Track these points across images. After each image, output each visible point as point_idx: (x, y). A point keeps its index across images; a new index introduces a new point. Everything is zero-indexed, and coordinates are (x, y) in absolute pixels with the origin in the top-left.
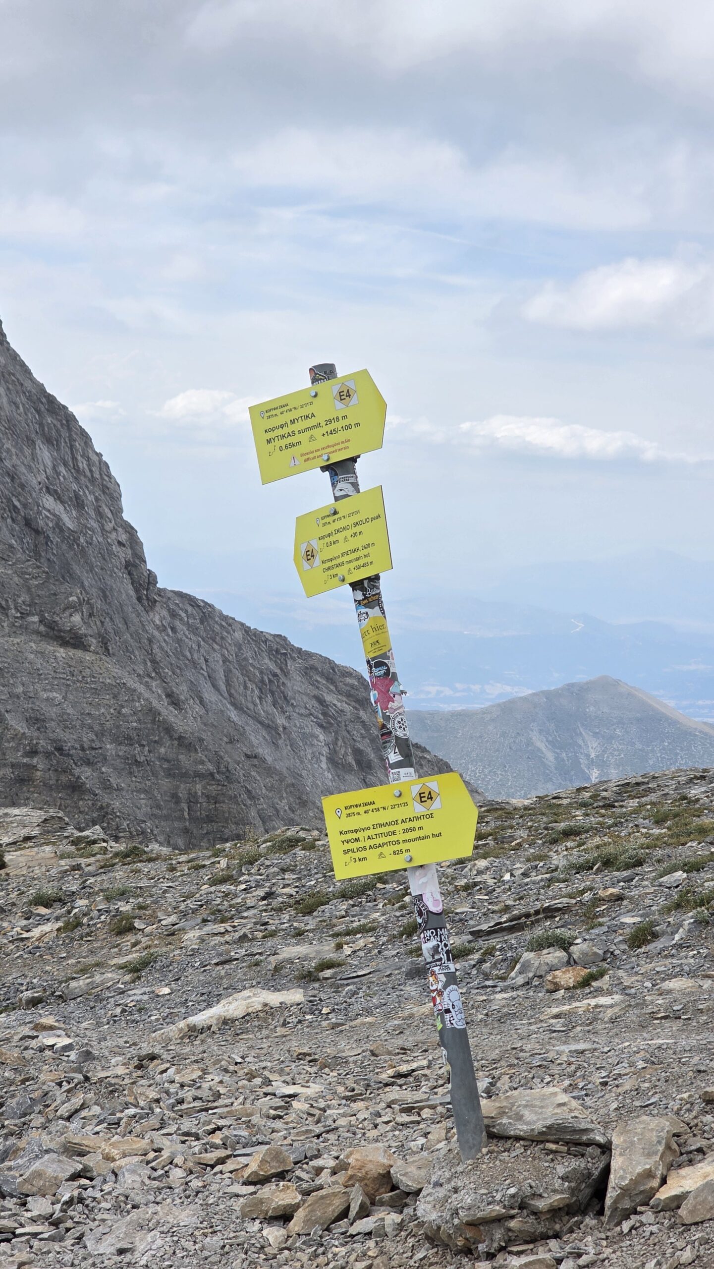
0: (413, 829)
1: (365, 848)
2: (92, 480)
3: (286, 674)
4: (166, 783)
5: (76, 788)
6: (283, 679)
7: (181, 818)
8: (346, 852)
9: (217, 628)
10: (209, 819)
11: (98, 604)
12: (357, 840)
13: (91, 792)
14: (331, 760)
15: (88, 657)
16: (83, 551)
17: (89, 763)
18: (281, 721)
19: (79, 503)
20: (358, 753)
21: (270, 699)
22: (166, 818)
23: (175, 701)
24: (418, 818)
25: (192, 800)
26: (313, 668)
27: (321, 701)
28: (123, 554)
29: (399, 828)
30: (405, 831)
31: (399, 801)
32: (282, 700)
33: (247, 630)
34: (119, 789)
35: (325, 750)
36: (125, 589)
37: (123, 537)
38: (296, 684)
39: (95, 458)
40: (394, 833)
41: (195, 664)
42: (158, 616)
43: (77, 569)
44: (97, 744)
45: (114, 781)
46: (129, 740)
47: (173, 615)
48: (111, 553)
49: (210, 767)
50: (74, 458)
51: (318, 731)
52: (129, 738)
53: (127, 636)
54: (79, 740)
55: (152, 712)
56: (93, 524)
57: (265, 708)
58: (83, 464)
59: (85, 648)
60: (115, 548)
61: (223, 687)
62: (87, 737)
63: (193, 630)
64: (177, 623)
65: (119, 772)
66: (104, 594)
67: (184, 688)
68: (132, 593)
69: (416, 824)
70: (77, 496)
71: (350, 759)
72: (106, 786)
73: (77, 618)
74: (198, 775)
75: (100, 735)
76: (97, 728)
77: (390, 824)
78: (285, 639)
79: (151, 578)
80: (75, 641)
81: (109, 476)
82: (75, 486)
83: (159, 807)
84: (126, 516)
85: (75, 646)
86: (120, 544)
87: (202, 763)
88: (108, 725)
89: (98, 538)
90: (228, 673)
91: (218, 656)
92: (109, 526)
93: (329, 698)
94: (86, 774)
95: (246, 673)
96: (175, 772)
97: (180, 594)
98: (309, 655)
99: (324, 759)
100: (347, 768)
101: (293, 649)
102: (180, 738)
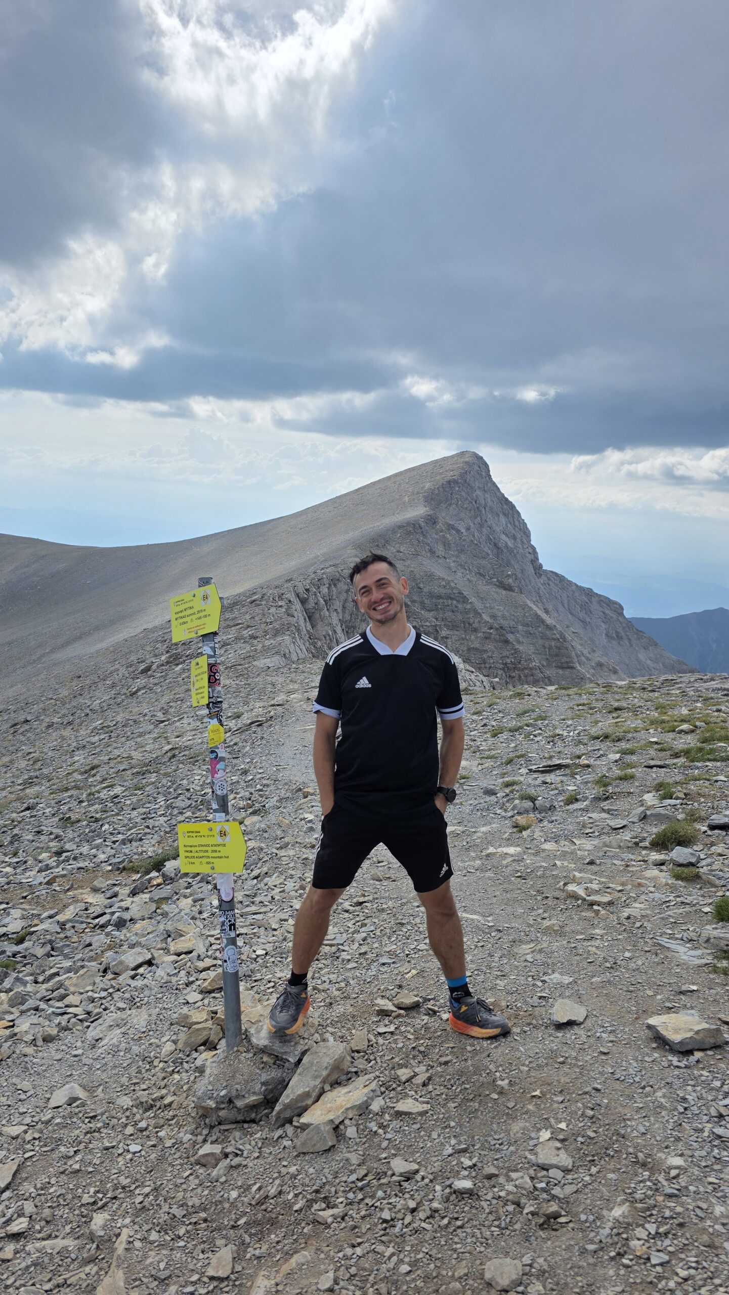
0: (216, 851)
1: (194, 857)
2: (520, 529)
3: (591, 602)
4: (541, 642)
5: (507, 642)
6: (590, 604)
7: (546, 655)
8: (186, 857)
9: (565, 585)
10: (556, 655)
11: (520, 575)
12: (191, 852)
13: (511, 643)
14: (607, 635)
15: (514, 594)
16: (515, 555)
17: (512, 633)
18: (588, 620)
19: (514, 538)
20: (617, 632)
21: (584, 611)
22: (540, 654)
23: (547, 612)
24: (219, 845)
25: (550, 648)
26: (602, 600)
27: (604, 613)
28: (531, 557)
29: (210, 849)
30: (213, 851)
31: (210, 833)
32: (589, 612)
33: (577, 586)
34: (523, 643)
35: (605, 631)
36: (530, 570)
37: (531, 551)
38: (595, 607)
39: (521, 521)
40: (207, 851)
41: (556, 598)
42: (543, 579)
43: (513, 562)
44: (515, 626)
45: (521, 640)
46: (527, 625)
47: (549, 579)
48: (526, 556)
49: (558, 636)
50: (514, 521)
51: (602, 624)
52: (528, 624)
53: (530, 587)
54: (509, 624)
55: (538, 616)
56: (520, 545)
57: (582, 615)
58: (517, 524)
59: (513, 591)
60: (527, 555)
61: (566, 606)
62: (512, 623)
63: (556, 585)
64: (550, 583)
65: (523, 636)
66: (522, 572)
67: (551, 606)
68: (533, 571)
69: (217, 848)
70: (514, 535)
71: (614, 635)
72: (519, 642)
73: (510, 580)
74: (554, 639)
75: (517, 623)
76: (516, 620)
77: (206, 846)
78: (591, 589)
79: (541, 566)
80: (509, 588)
81: (527, 528)
82: (513, 531)
83: (537, 650)
84: (532, 543)
85: (509, 590)
86: (529, 553)
87: (555, 634)
88: (520, 619)
89: (521, 551)
90: (569, 601)
91: (565, 595)
92: (525, 547)
93: (607, 612)
94: (510, 637)
95: (576, 602)
96: (544, 637)
97: (552, 572)
98: (600, 595)
99: (604, 635)
100: (613, 638)
101: (594, 593)
102: (547, 625)
